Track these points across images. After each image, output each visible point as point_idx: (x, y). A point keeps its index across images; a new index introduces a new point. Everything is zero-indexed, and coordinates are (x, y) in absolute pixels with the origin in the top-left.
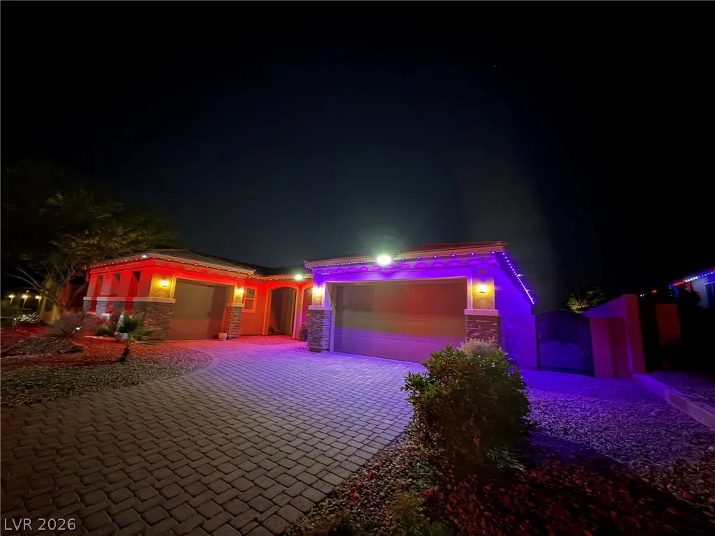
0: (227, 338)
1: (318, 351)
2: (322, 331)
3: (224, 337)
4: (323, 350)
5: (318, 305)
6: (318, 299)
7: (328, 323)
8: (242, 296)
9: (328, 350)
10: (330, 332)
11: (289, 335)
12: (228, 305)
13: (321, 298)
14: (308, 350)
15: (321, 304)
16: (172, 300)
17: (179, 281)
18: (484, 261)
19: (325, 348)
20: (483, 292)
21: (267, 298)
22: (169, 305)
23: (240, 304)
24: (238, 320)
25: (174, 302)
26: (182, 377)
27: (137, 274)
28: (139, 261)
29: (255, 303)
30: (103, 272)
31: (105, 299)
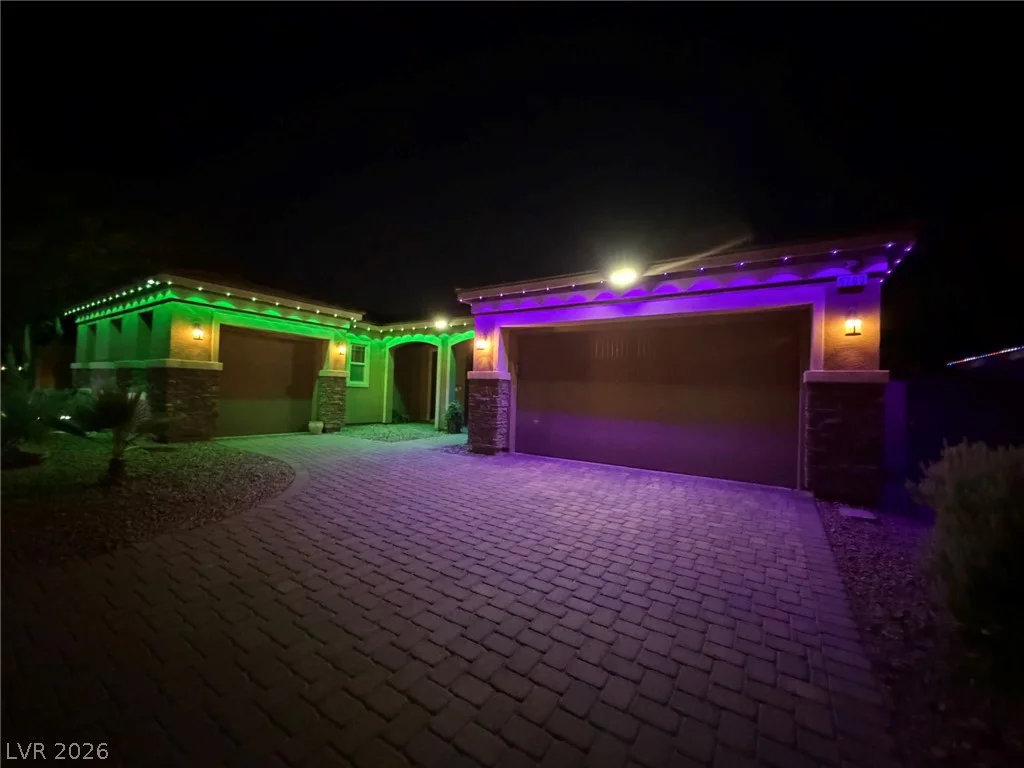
0: (324, 431)
1: (490, 452)
2: (495, 416)
3: (317, 428)
4: (498, 450)
5: (483, 369)
6: (485, 361)
7: (504, 403)
8: (343, 358)
9: (506, 450)
10: (508, 418)
11: (427, 422)
12: (322, 373)
13: (491, 356)
14: (470, 451)
15: (491, 368)
16: (217, 365)
17: (225, 330)
18: (854, 270)
19: (501, 446)
20: (854, 334)
21: (388, 361)
22: (212, 374)
23: (339, 373)
24: (340, 399)
25: (221, 369)
26: (225, 522)
27: (147, 319)
28: (145, 291)
29: (366, 371)
30: (94, 319)
31: (101, 365)
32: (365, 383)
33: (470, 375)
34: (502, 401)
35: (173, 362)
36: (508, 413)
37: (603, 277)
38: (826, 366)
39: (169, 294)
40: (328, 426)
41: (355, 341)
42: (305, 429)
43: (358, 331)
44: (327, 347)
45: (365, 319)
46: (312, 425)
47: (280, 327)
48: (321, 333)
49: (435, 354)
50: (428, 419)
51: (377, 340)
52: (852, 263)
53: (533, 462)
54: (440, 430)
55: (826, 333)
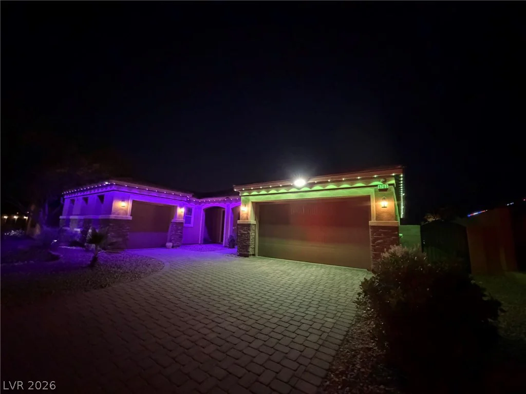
0: (173, 247)
1: (247, 256)
2: (249, 240)
3: (170, 246)
5: (244, 220)
6: (245, 216)
8: (183, 214)
9: (254, 255)
10: (255, 241)
11: (219, 243)
12: (173, 221)
13: (247, 214)
14: (238, 255)
15: (247, 219)
17: (134, 202)
18: (384, 182)
19: (251, 253)
20: (385, 207)
21: (202, 215)
22: (127, 221)
23: (182, 220)
24: (181, 233)
25: (131, 219)
26: (142, 279)
27: (101, 198)
28: (103, 187)
29: (192, 219)
30: (75, 197)
31: (76, 217)
32: (192, 225)
33: (239, 222)
34: (252, 234)
35: (112, 216)
36: (255, 238)
37: (292, 182)
38: (376, 220)
39: (114, 188)
40: (174, 245)
41: (188, 206)
42: (164, 246)
43: (190, 202)
44: (176, 209)
45: (193, 196)
46: (168, 244)
48: (174, 203)
49: (224, 212)
50: (220, 241)
51: (198, 205)
52: (382, 180)
53: (265, 260)
54: (225, 247)
55: (376, 206)
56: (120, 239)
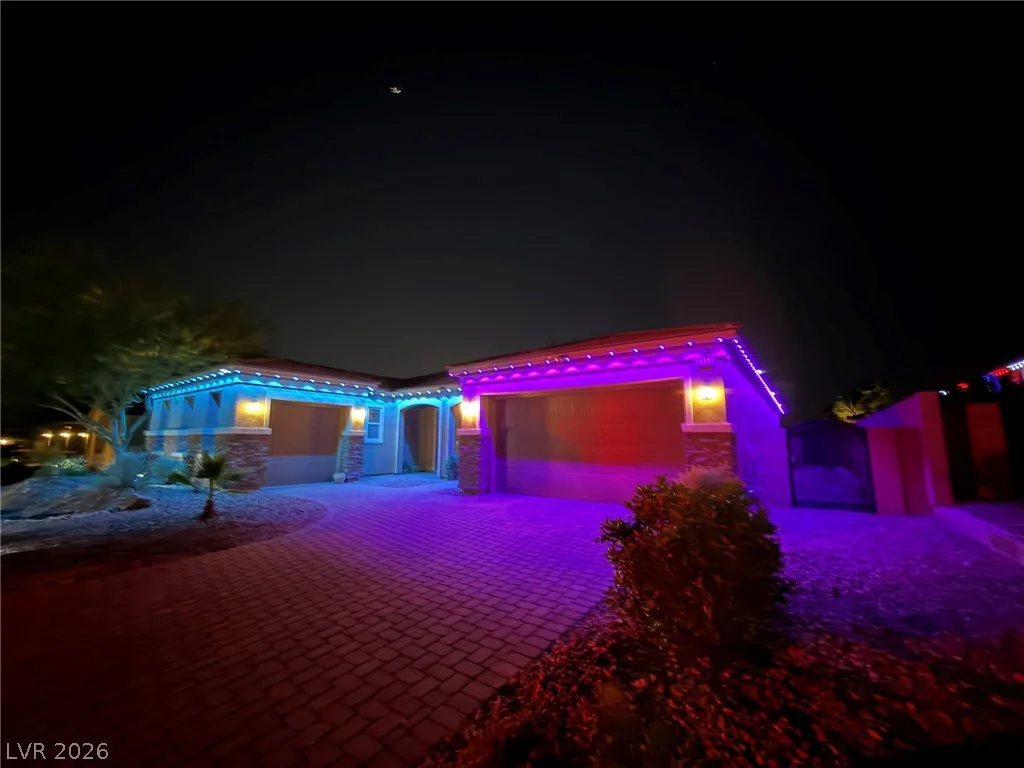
0: (346, 481)
1: (475, 493)
2: (478, 464)
3: (340, 478)
4: (482, 491)
5: (470, 427)
6: (470, 420)
7: (485, 454)
8: (363, 420)
9: (488, 491)
10: (489, 465)
11: (432, 472)
12: (344, 433)
14: (461, 493)
16: (267, 430)
17: (274, 403)
18: (706, 354)
19: (483, 488)
20: (707, 399)
21: (398, 421)
22: (262, 437)
23: (360, 432)
24: (359, 454)
27: (216, 396)
28: (219, 377)
29: (381, 429)
30: (171, 396)
31: (175, 433)
32: (380, 440)
33: (460, 431)
34: (484, 452)
35: (236, 430)
39: (237, 380)
40: (349, 477)
41: (372, 405)
42: (330, 479)
43: (373, 397)
44: (349, 412)
45: (380, 387)
46: (337, 476)
47: (315, 399)
48: (344, 401)
49: (438, 415)
50: (434, 469)
51: (391, 404)
54: (440, 478)
55: (693, 397)
56: (251, 470)
